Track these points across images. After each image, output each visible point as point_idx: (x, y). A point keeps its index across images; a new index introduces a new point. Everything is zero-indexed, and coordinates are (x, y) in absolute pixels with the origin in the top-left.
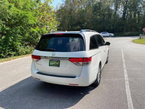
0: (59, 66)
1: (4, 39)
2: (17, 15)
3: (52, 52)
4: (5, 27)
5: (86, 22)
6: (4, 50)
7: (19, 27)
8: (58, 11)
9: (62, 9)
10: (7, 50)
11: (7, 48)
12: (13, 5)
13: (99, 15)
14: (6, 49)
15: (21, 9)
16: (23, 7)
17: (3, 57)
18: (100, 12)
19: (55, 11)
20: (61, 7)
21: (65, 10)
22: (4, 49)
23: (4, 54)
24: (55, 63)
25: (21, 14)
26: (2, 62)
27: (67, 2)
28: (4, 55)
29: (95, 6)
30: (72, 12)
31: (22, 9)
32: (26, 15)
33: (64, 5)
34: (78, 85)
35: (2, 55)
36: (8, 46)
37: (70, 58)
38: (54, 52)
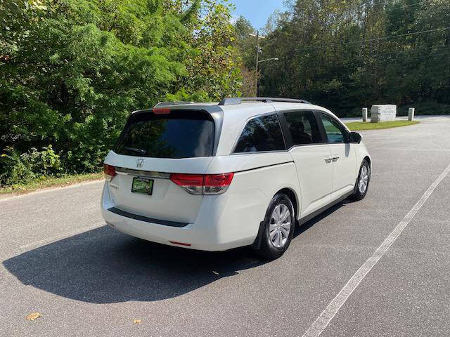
0: (151, 194)
1: (92, 123)
2: (126, 59)
3: (137, 158)
4: (92, 92)
5: (362, 66)
6: (91, 153)
7: (133, 91)
8: (271, 37)
9: (286, 28)
10: (99, 153)
11: (99, 146)
12: (112, 35)
13: (412, 41)
14: (95, 150)
15: (138, 42)
16: (143, 35)
17: (88, 171)
18: (412, 30)
19: (260, 37)
20: (282, 22)
21: (294, 32)
22: (91, 148)
23: (91, 161)
24: (143, 185)
25: (135, 58)
26: (80, 182)
27: (300, 6)
28: (93, 164)
29: (394, 12)
30: (315, 36)
31: (141, 41)
32: (147, 58)
33: (291, 18)
34: (190, 245)
35: (86, 163)
36: (100, 142)
37: (172, 174)
38: (141, 158)
